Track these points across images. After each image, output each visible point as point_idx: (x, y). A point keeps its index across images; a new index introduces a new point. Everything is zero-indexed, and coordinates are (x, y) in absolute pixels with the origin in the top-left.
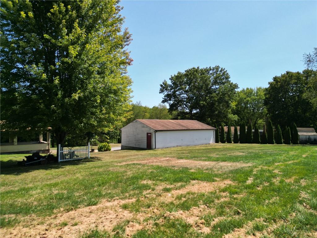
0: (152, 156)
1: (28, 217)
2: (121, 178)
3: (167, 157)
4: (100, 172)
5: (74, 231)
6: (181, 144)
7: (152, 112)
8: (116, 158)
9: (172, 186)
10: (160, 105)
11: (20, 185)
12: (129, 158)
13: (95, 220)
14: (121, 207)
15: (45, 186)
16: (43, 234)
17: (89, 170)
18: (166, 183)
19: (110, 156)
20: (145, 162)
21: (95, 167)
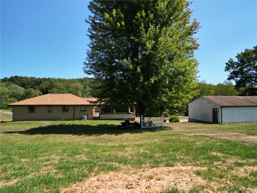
0: (220, 130)
1: (127, 167)
2: (191, 147)
3: (235, 132)
4: (173, 139)
5: (158, 185)
6: (250, 120)
7: (217, 89)
8: (185, 129)
9: (244, 161)
10: (225, 82)
11: (119, 142)
12: (197, 130)
13: (173, 179)
14: (194, 173)
15: (135, 146)
16: (137, 182)
17: (164, 137)
18: (237, 158)
19: (180, 127)
20: (213, 135)
21: (169, 135)
